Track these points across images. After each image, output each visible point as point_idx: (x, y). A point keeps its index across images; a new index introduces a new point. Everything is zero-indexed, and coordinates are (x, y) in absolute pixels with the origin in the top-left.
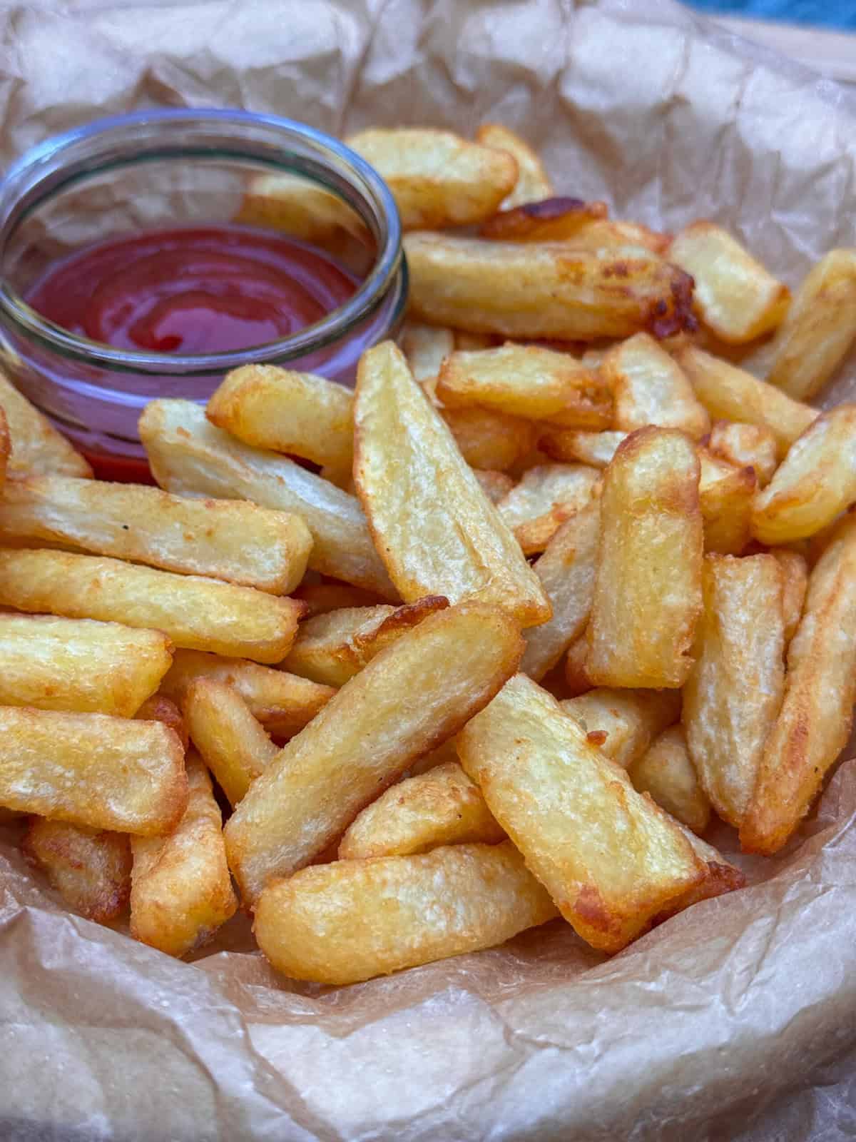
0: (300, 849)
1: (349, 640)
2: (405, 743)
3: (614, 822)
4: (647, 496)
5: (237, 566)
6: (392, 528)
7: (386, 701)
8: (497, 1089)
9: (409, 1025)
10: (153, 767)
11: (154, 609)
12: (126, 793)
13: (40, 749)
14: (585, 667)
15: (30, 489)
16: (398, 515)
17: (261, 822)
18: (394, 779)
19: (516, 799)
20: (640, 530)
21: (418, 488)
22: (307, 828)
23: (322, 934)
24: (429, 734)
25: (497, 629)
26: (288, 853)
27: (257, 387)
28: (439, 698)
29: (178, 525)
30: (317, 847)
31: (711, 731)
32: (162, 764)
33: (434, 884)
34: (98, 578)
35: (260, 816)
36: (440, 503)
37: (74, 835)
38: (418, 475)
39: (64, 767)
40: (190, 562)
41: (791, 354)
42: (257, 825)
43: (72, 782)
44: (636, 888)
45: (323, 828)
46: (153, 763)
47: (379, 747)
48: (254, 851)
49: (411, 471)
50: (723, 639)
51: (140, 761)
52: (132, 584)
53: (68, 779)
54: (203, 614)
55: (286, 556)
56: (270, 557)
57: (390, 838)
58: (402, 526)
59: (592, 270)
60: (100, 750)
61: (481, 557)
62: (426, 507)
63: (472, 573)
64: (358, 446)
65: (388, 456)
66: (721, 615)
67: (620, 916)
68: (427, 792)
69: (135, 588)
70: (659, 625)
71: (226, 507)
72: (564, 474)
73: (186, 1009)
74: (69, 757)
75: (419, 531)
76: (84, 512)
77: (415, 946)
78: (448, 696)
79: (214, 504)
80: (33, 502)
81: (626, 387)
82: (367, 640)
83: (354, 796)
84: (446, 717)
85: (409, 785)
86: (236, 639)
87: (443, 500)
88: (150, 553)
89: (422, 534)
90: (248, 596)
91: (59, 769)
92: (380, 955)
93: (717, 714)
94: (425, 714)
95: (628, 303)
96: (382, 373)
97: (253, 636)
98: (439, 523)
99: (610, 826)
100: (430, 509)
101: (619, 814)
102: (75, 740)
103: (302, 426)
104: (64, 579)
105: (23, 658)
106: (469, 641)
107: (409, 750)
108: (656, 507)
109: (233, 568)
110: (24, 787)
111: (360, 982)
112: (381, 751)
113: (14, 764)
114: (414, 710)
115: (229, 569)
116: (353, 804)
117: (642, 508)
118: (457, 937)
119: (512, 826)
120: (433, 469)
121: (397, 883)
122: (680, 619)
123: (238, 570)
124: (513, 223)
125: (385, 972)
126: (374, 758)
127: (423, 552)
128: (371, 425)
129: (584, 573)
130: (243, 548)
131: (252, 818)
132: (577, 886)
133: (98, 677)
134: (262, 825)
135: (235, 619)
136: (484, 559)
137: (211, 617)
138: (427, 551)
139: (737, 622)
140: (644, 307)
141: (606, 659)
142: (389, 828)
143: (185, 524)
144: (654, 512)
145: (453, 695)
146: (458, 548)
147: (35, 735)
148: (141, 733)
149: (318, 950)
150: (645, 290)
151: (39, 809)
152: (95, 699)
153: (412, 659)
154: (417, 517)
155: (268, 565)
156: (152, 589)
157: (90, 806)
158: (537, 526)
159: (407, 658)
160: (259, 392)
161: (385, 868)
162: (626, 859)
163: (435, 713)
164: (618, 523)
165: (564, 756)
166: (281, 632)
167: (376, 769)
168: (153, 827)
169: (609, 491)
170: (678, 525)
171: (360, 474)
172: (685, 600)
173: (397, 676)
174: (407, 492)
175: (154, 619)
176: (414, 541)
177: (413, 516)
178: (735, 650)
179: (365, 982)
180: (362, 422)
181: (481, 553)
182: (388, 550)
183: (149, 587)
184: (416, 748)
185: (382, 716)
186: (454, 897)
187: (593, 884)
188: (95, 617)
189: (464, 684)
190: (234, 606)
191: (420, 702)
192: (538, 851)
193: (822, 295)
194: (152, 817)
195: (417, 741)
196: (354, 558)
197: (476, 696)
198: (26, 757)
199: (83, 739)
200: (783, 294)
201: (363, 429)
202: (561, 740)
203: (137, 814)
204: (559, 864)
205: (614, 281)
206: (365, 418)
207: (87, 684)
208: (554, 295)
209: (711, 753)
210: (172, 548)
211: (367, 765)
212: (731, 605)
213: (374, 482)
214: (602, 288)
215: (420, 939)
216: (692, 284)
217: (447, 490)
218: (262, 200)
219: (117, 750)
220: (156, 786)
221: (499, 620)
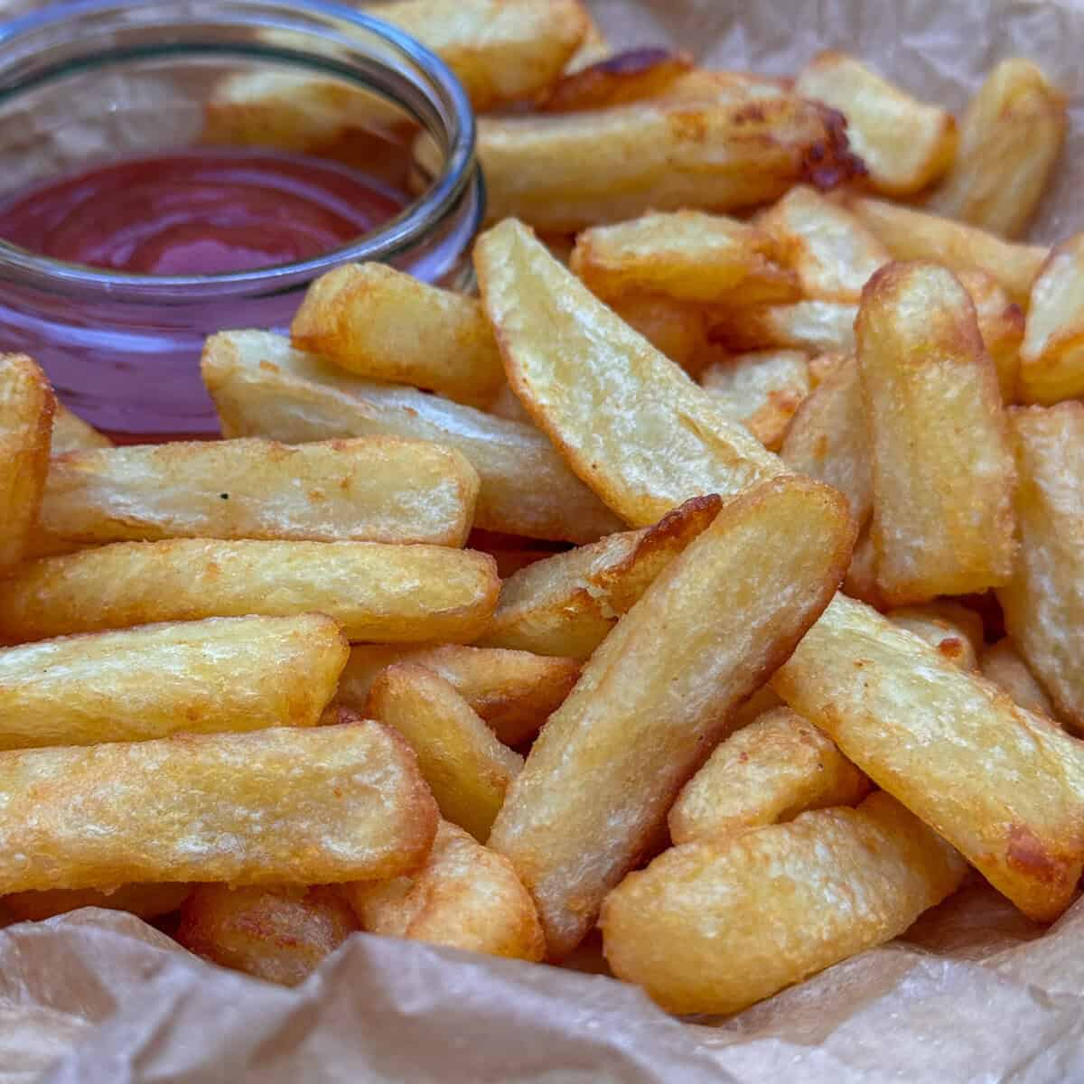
0: (609, 853)
1: (580, 584)
2: (724, 684)
3: (1016, 741)
4: (922, 341)
5: (392, 522)
6: (589, 441)
7: (695, 629)
8: (1062, 1062)
9: (894, 1016)
10: (378, 781)
11: (305, 588)
12: (344, 824)
13: (208, 789)
14: (879, 580)
15: (76, 469)
16: (591, 424)
17: (554, 823)
18: (719, 734)
19: (883, 735)
20: (926, 384)
21: (612, 387)
22: (612, 823)
23: (711, 935)
24: (753, 666)
25: (825, 506)
26: (594, 862)
27: (365, 288)
28: (761, 615)
29: (297, 483)
30: (631, 847)
31: (1059, 635)
32: (392, 773)
33: (820, 857)
34: (213, 561)
35: (549, 817)
36: (650, 396)
37: (273, 902)
38: (607, 369)
39: (247, 806)
40: (324, 528)
41: (979, 193)
42: (549, 829)
43: (262, 826)
44: (1074, 819)
45: (634, 819)
46: (378, 775)
47: (692, 693)
48: (549, 867)
49: (594, 366)
50: (1052, 512)
51: (357, 777)
52: (263, 561)
53: (257, 823)
54: (373, 583)
55: (460, 496)
56: (435, 502)
57: (745, 804)
58: (601, 435)
59: (717, 120)
60: (297, 771)
61: (733, 448)
62: (631, 406)
63: (724, 472)
64: (505, 352)
65: (549, 357)
66: (1042, 483)
67: (1064, 859)
68: (772, 741)
69: (268, 566)
70: (977, 503)
71: (362, 446)
72: (760, 363)
73: (622, 1028)
74: (253, 790)
75: (632, 435)
76: (161, 487)
77: (825, 937)
78: (771, 610)
79: (344, 446)
80: (84, 485)
81: (804, 249)
82: (621, 572)
83: (668, 769)
84: (771, 641)
85: (742, 738)
86: (424, 611)
87: (653, 392)
88: (265, 524)
89: (636, 440)
90: (425, 553)
91: (240, 812)
92: (787, 955)
93: (1061, 610)
94: (745, 640)
95: (773, 155)
96: (510, 259)
97: (446, 602)
98: (656, 419)
99: (1014, 747)
100: (638, 408)
101: (1020, 732)
102: (258, 766)
103: (423, 338)
104: (163, 573)
105: (146, 675)
106: (786, 531)
107: (731, 693)
108: (937, 355)
109: (387, 525)
110: (196, 844)
111: (762, 1000)
112: (695, 699)
113: (176, 815)
114: (730, 635)
115: (383, 526)
116: (671, 778)
117: (919, 357)
118: (865, 924)
119: (892, 769)
120: (625, 358)
121: (781, 859)
122: (998, 490)
123: (393, 527)
124: (586, 86)
125: (793, 979)
126: (688, 710)
127: (645, 460)
128: (517, 324)
129: (842, 466)
130: (397, 496)
131: (540, 819)
132: (1003, 828)
133: (263, 679)
134: (555, 828)
135: (417, 583)
136: (738, 449)
137: (384, 585)
138: (651, 458)
139: (1065, 487)
140: (795, 155)
141: (909, 561)
142: (740, 793)
143: (308, 478)
144: (935, 361)
145: (778, 607)
146: (694, 445)
147: (196, 770)
148: (350, 738)
149: (711, 958)
150: (789, 135)
151: (220, 873)
152: (261, 712)
153: (719, 564)
154: (622, 419)
155: (434, 513)
156: (294, 563)
157: (294, 854)
158: (759, 422)
159: (712, 564)
160: (368, 295)
161: (760, 841)
162: (1047, 785)
163: (758, 634)
164: (890, 384)
165: (924, 672)
166: (482, 591)
167: (695, 723)
168: (396, 863)
169: (867, 345)
170: (969, 373)
171: (522, 384)
172: (998, 466)
173: (704, 590)
174: (596, 393)
175: (306, 601)
176: (626, 449)
177: (617, 419)
178: (1072, 522)
179: (770, 997)
180: (503, 322)
181: (732, 442)
182: (594, 466)
183: (289, 560)
184: (739, 688)
185: (691, 650)
186: (843, 873)
187: (1021, 821)
188: (223, 613)
189: (789, 590)
190: (412, 567)
191: (736, 623)
192: (933, 794)
193: (1006, 113)
194: (395, 848)
195: (739, 679)
196: (532, 498)
197: (807, 604)
198: (190, 801)
199: (269, 761)
200: (950, 126)
201: (507, 331)
202: (911, 655)
203: (371, 846)
204: (967, 806)
205: (749, 128)
206: (506, 316)
207: (248, 692)
208: (670, 161)
209: (1065, 663)
210: (296, 514)
211: (681, 721)
212: (1051, 467)
213: (543, 390)
214: (735, 139)
215: (828, 927)
216: (844, 123)
217: (656, 377)
218: (237, 111)
219: (320, 768)
220: (390, 805)
221: (824, 494)
